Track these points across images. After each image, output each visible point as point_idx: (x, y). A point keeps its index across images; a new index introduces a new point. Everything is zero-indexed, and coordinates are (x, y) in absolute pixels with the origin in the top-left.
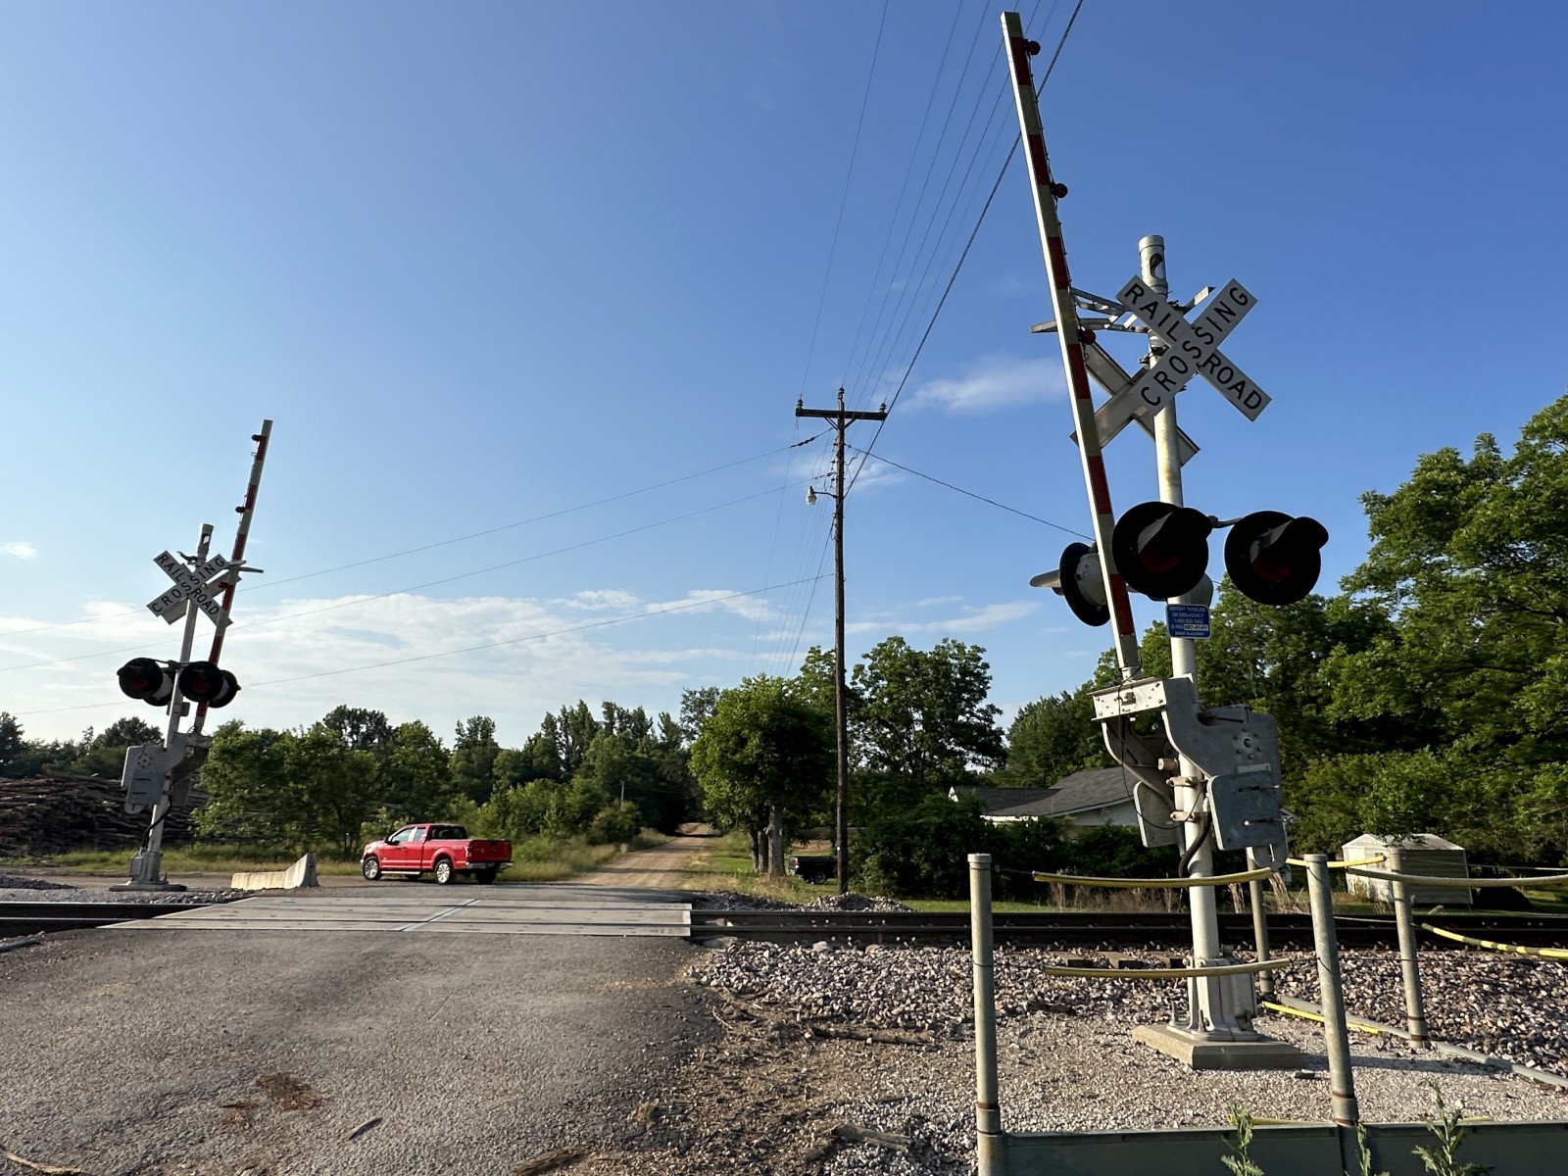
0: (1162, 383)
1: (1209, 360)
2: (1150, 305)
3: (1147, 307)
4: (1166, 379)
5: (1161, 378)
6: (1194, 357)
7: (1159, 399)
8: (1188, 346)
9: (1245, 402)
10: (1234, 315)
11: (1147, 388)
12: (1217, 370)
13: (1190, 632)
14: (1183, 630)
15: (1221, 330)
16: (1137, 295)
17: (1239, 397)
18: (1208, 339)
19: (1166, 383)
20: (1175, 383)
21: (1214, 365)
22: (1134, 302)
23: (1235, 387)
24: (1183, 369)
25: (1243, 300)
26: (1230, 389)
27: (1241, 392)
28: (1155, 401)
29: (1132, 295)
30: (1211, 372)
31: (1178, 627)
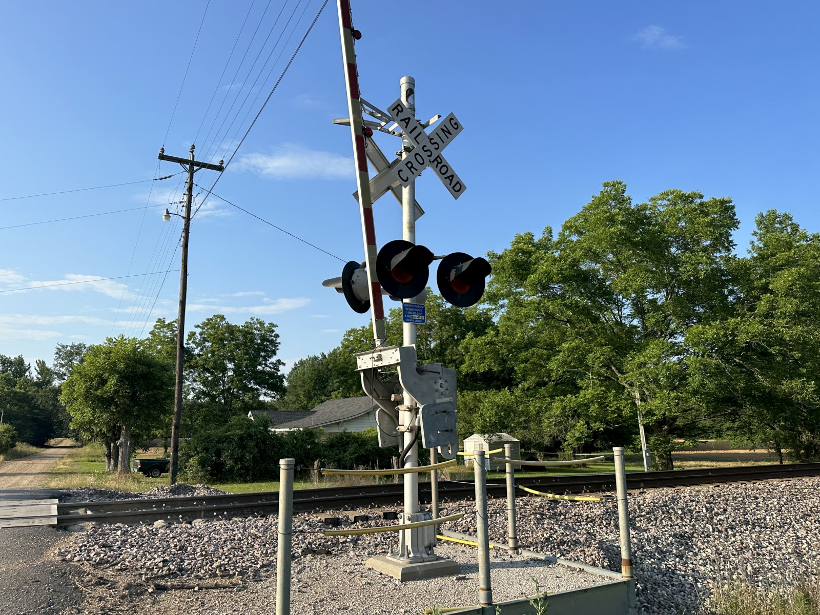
0: (410, 169)
1: (436, 159)
2: (406, 119)
3: (404, 120)
4: (412, 167)
5: (410, 165)
6: (428, 156)
7: (407, 178)
8: (425, 149)
9: (453, 188)
10: (451, 134)
11: (401, 170)
12: (440, 166)
13: (415, 319)
14: (411, 319)
15: (443, 142)
16: (399, 111)
17: (450, 184)
18: (436, 146)
19: (412, 169)
20: (417, 170)
21: (438, 163)
22: (397, 115)
23: (448, 177)
24: (421, 162)
25: (456, 126)
26: (446, 178)
27: (451, 181)
28: (405, 179)
29: (396, 110)
30: (437, 167)
31: (408, 316)
